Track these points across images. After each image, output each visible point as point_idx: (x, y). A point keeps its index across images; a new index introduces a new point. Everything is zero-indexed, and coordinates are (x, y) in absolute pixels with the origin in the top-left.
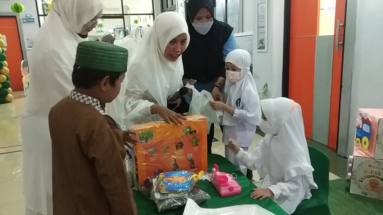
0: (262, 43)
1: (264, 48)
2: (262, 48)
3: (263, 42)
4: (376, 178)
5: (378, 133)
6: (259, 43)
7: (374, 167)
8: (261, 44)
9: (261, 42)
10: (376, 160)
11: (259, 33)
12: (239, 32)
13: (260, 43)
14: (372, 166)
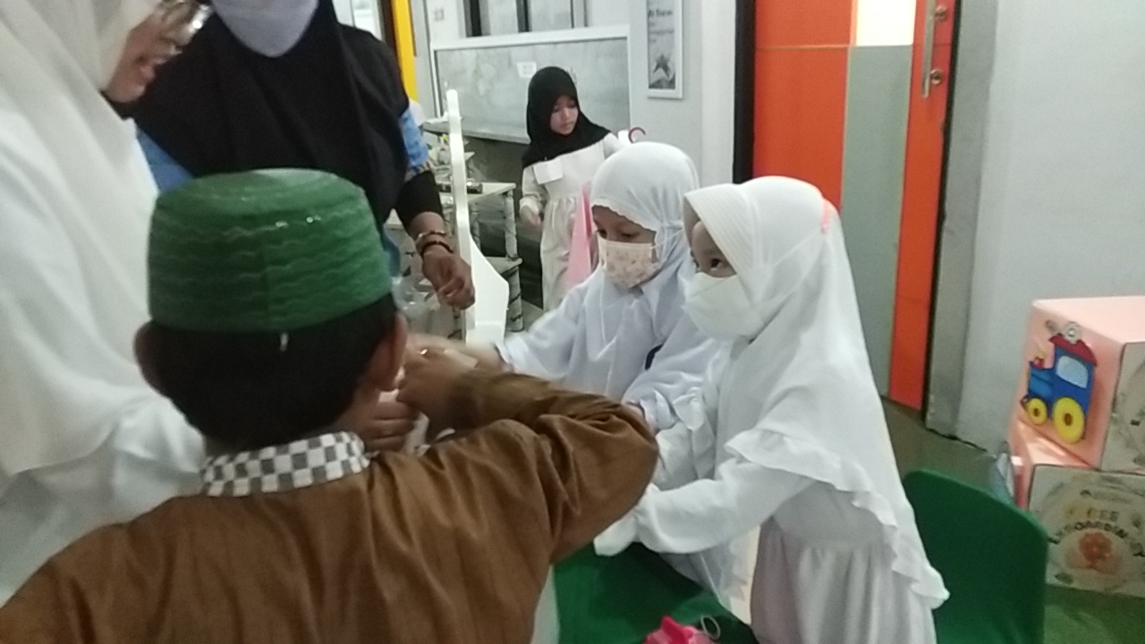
0: (666, 69)
1: (671, 84)
2: (664, 84)
3: (669, 65)
4: (1103, 532)
5: (1119, 391)
6: (654, 67)
7: (1098, 496)
8: (661, 70)
9: (663, 64)
10: (1104, 474)
11: (653, 33)
12: (573, 26)
13: (658, 67)
14: (1092, 493)
